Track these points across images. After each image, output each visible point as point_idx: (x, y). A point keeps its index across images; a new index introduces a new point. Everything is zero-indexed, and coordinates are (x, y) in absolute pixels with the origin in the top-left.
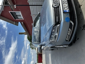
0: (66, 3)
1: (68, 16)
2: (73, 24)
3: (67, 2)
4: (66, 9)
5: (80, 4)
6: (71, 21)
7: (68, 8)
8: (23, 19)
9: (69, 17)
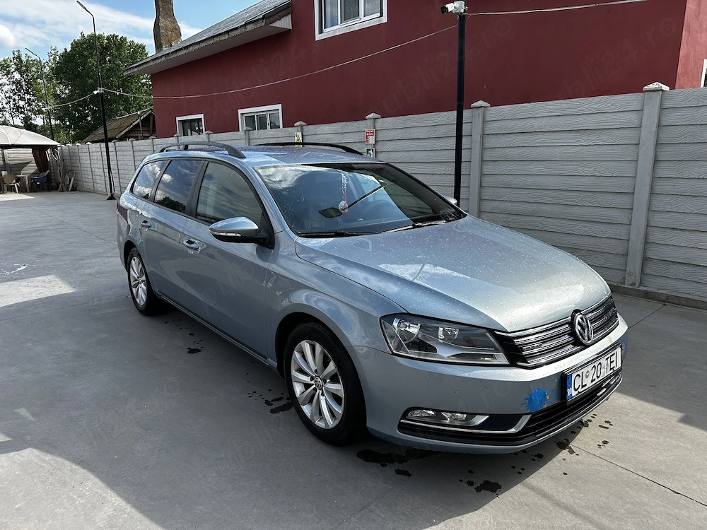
0: (595, 377)
1: (550, 400)
2: (513, 430)
3: (597, 380)
4: (578, 383)
5: (573, 444)
6: (529, 417)
7: (580, 390)
8: (318, 37)
9: (545, 406)
